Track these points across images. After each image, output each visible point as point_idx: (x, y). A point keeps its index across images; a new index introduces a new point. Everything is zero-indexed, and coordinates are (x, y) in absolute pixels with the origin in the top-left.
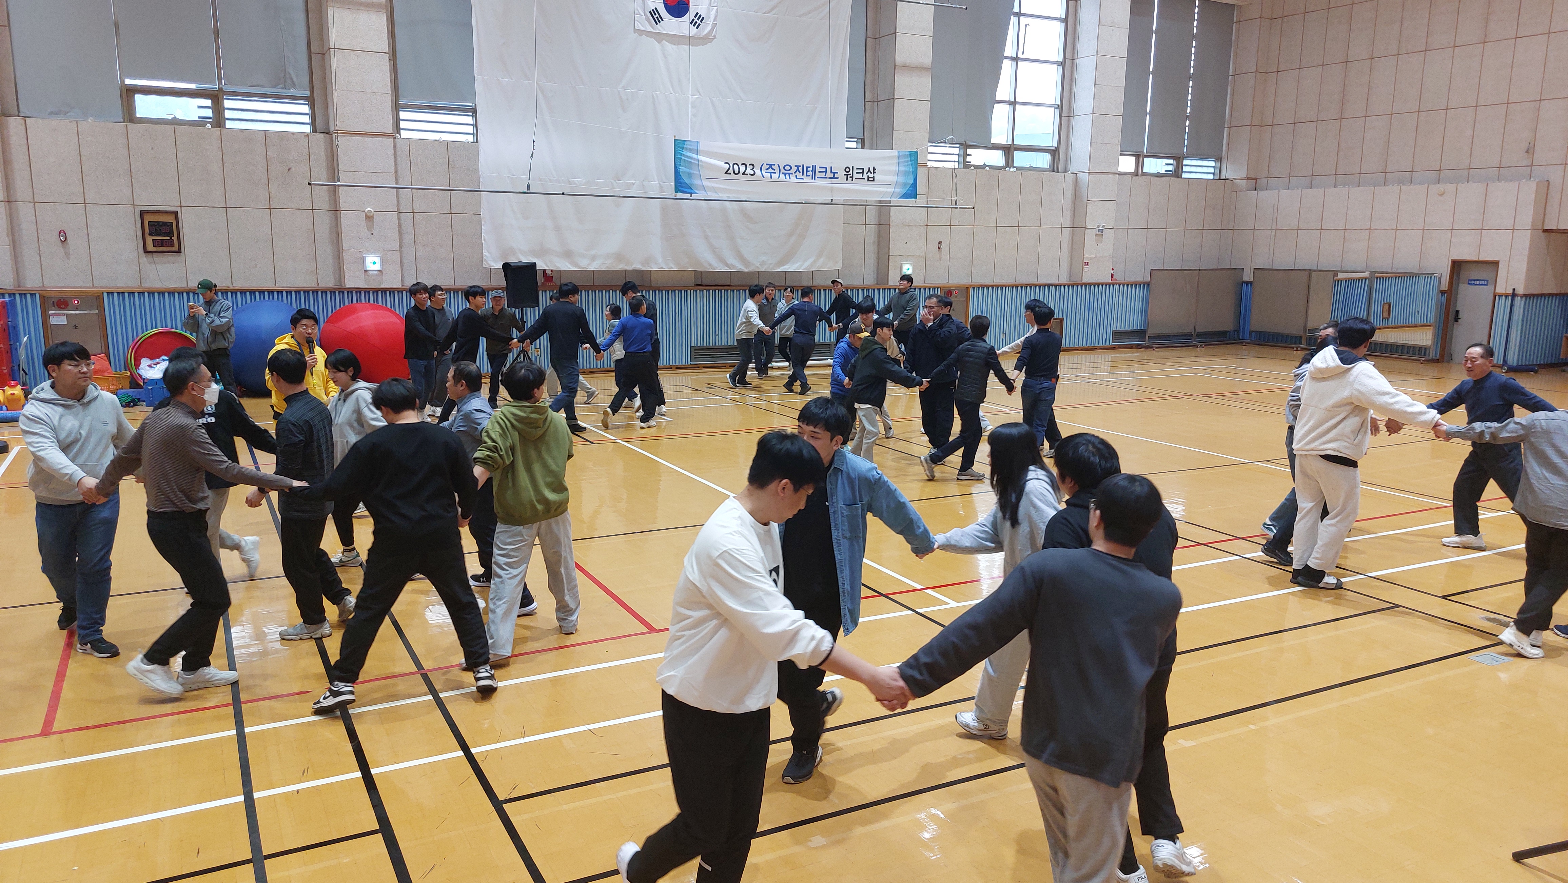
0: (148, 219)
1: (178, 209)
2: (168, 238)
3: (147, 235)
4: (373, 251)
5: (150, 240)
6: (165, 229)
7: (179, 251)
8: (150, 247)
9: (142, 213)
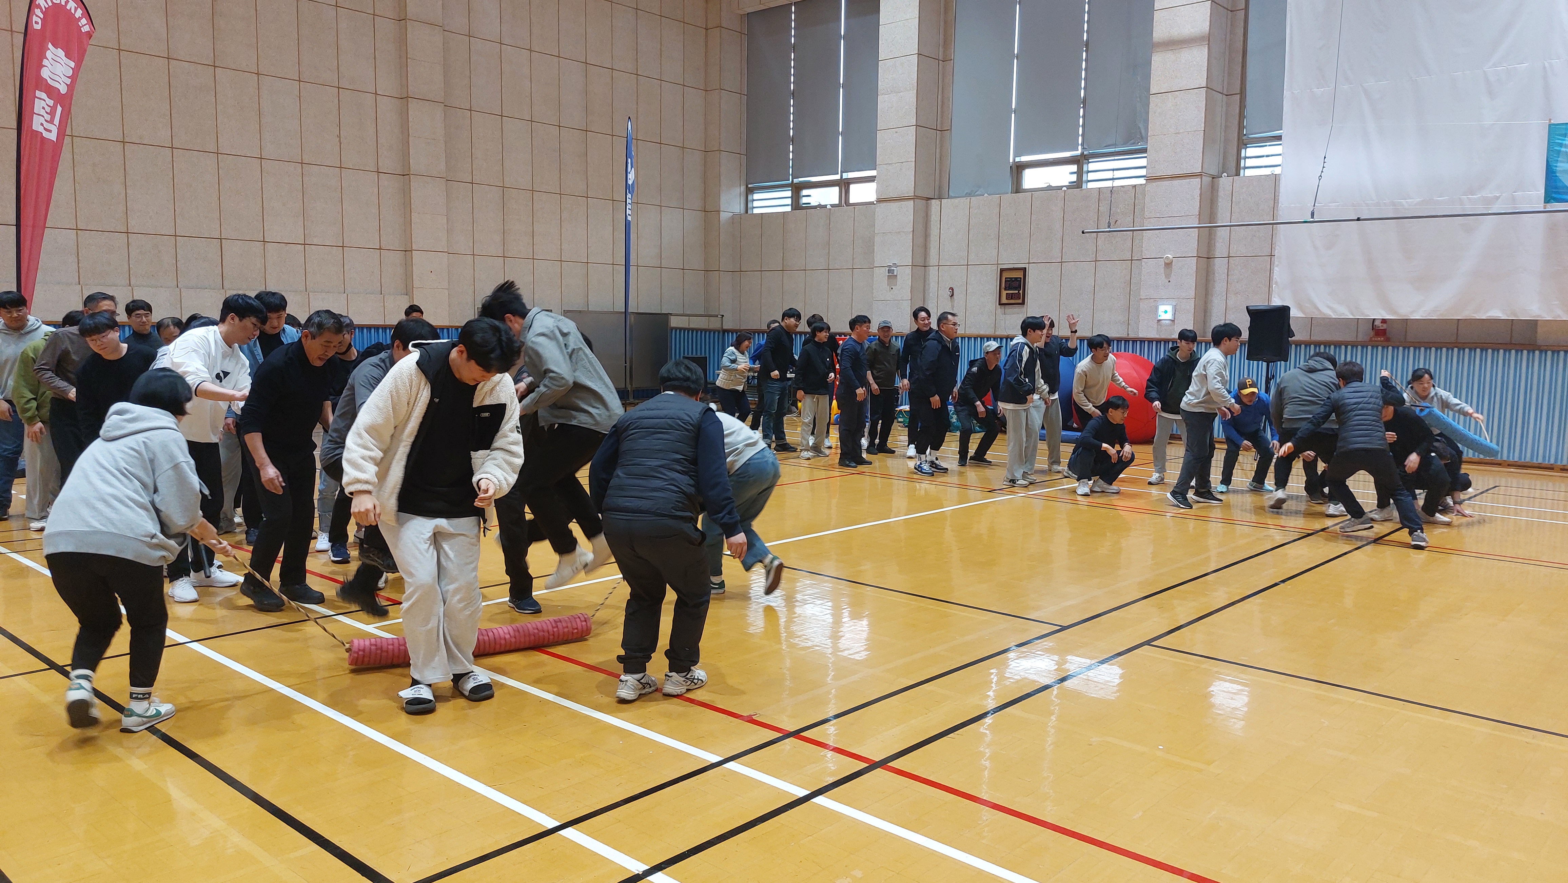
0: (1006, 275)
1: (1026, 266)
2: (1017, 292)
3: (1003, 290)
4: (1166, 300)
5: (1004, 293)
6: (1016, 284)
7: (1023, 303)
8: (1004, 301)
9: (1002, 270)
